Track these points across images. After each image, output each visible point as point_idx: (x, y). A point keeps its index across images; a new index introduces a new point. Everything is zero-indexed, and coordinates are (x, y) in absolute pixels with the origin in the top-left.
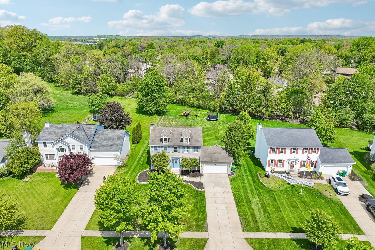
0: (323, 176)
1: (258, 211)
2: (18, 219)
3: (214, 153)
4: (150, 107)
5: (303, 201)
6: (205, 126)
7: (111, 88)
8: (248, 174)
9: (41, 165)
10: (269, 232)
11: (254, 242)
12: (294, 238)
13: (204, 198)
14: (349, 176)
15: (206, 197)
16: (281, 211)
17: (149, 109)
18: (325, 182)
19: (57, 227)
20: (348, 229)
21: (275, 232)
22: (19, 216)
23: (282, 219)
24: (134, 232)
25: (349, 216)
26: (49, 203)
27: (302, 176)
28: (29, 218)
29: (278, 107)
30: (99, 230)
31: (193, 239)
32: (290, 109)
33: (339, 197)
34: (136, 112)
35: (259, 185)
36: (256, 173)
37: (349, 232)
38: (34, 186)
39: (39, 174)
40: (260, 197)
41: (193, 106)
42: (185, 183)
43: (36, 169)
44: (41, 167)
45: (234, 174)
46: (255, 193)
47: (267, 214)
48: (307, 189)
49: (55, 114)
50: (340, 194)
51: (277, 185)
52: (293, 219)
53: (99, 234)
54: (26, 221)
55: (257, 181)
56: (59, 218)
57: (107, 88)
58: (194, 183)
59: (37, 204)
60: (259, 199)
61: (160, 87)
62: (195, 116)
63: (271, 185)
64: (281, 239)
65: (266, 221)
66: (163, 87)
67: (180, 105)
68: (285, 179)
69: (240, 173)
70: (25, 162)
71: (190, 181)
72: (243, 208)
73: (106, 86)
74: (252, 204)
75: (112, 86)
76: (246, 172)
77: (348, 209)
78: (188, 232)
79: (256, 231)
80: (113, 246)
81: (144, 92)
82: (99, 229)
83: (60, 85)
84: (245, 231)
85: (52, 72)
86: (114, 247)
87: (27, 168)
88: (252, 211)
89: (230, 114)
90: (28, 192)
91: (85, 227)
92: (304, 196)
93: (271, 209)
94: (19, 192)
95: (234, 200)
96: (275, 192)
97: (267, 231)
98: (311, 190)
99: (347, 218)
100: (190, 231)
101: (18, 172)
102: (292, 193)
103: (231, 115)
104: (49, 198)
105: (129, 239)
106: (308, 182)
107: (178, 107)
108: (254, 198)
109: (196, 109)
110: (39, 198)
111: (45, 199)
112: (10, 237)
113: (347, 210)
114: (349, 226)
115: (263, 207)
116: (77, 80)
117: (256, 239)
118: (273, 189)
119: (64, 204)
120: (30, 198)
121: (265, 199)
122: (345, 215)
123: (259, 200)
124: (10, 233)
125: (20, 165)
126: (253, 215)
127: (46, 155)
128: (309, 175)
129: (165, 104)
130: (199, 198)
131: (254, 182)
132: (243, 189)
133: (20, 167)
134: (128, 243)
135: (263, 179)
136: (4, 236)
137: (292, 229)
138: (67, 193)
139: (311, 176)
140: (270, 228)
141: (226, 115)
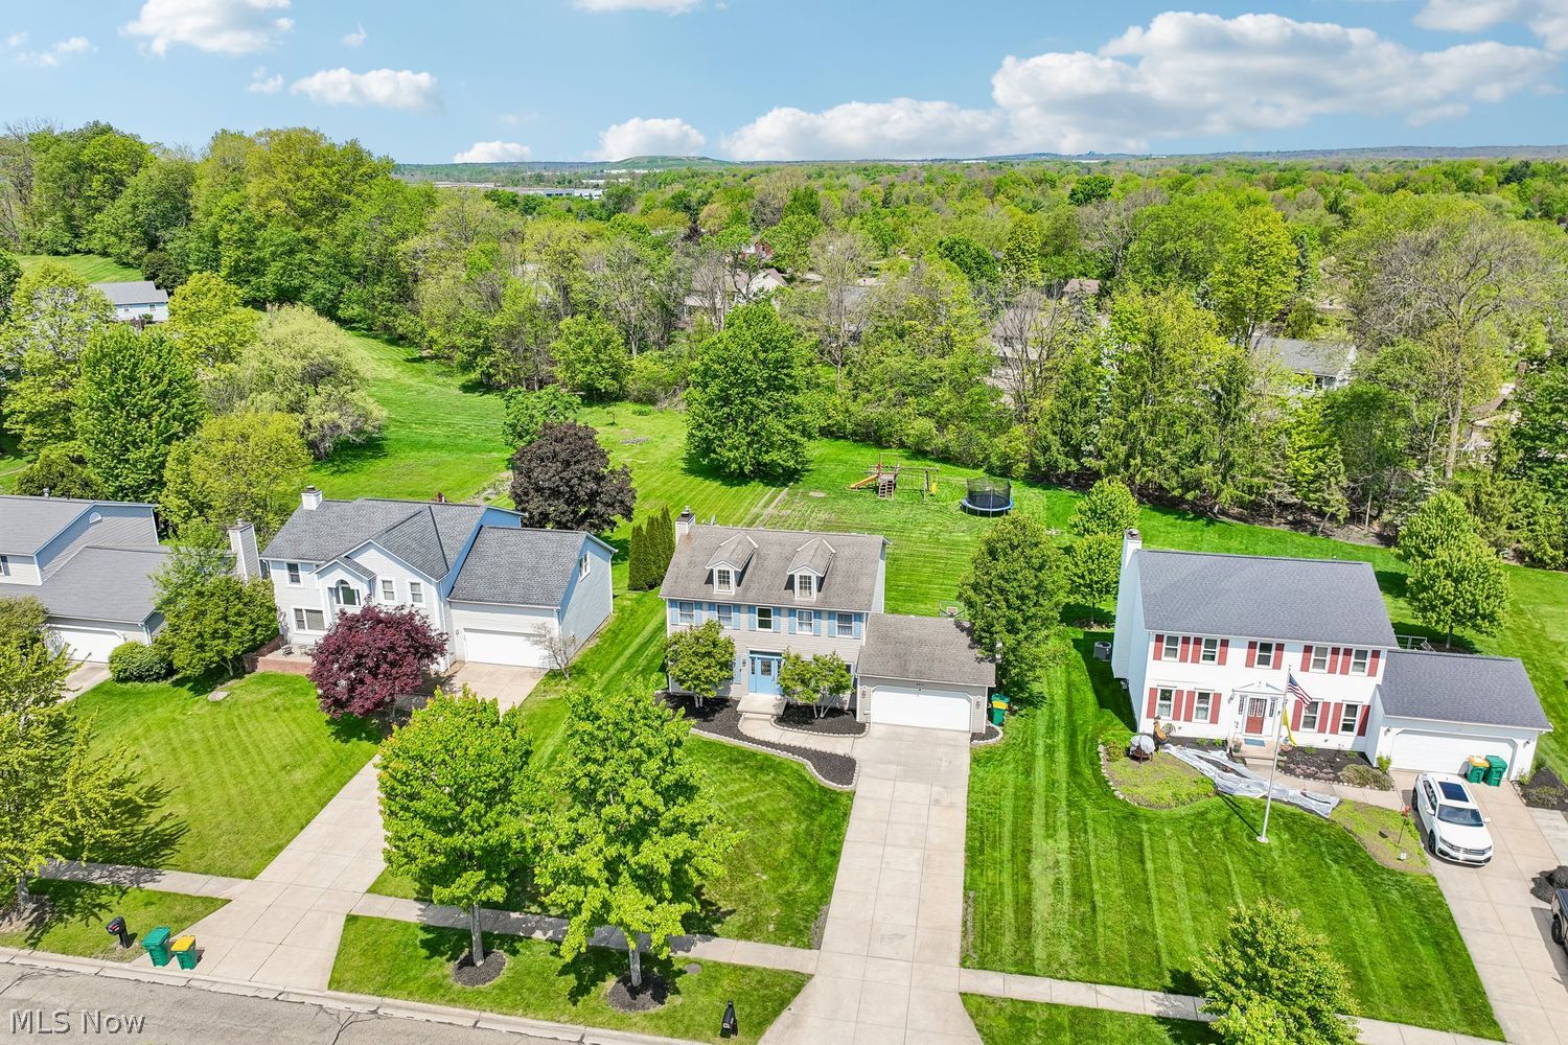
0: (1391, 774)
1: (1049, 890)
2: (158, 829)
3: (922, 642)
4: (734, 448)
5: (1263, 869)
6: (947, 535)
7: (604, 369)
8: (1060, 738)
9: (278, 648)
10: (1068, 979)
11: (991, 1010)
12: (1171, 1014)
13: (844, 820)
14: (1521, 784)
15: (855, 814)
16: (1149, 902)
17: (731, 455)
18: (1393, 801)
19: (277, 871)
20: (1428, 1007)
21: (1095, 983)
22: (164, 818)
23: (1144, 931)
24: (538, 917)
25: (1456, 954)
26: (271, 786)
27: (1292, 766)
28: (194, 831)
29: (1277, 466)
30: (416, 900)
31: (750, 969)
32: (1332, 479)
33: (1438, 868)
34: (684, 466)
35: (1090, 786)
36: (1094, 741)
37: (1430, 1018)
38: (236, 720)
39: (265, 677)
40: (1079, 837)
41: (919, 452)
42: (784, 754)
43: (256, 661)
44: (278, 655)
45: (997, 734)
46: (1062, 817)
47: (1085, 908)
48: (1295, 823)
49: (381, 464)
50: (1443, 856)
51: (1167, 794)
52: (1192, 940)
53: (410, 912)
54: (181, 840)
55: (1088, 772)
56: (289, 841)
57: (588, 368)
58: (821, 759)
59: (230, 782)
60: (1072, 843)
61: (776, 369)
62: (919, 493)
63: (1140, 790)
64: (1111, 1012)
65: (1072, 936)
66: (789, 370)
67: (868, 446)
68: (1211, 772)
69: (1025, 732)
70: (216, 631)
71: (808, 746)
72: (990, 873)
73: (587, 361)
74: (1033, 861)
75: (608, 362)
76: (1051, 729)
77: (1461, 923)
78: (742, 943)
79: (1013, 969)
80: (448, 960)
81: (714, 388)
82: (415, 896)
83: (425, 353)
84: (968, 964)
85: (399, 302)
86: (453, 965)
87: (220, 653)
88: (1023, 888)
89: (1073, 488)
90: (213, 740)
91: (370, 881)
92: (1271, 850)
93: (1108, 891)
94: (184, 737)
95: (964, 840)
96: (1148, 821)
97: (1062, 973)
98: (1314, 828)
99: (1444, 961)
100: (748, 938)
101: (189, 664)
102: (1224, 831)
103: (1072, 493)
104: (275, 766)
105: (514, 941)
106: (1313, 795)
107: (859, 454)
108: (1051, 837)
109: (930, 463)
110: (242, 764)
111: (262, 768)
112: (118, 887)
113: (1455, 927)
114: (1441, 996)
115: (1076, 878)
116: (479, 338)
117: (1005, 1000)
118: (1143, 810)
119: (322, 792)
120: (214, 762)
121: (1097, 845)
122: (1437, 944)
123: (1071, 848)
124: (122, 875)
125: (198, 641)
126: (1024, 906)
127: (296, 610)
128: (1330, 764)
129: (796, 436)
130: (823, 818)
131: (1074, 771)
132: (1016, 797)
133: (197, 646)
134: (506, 956)
135: (1115, 765)
136: (99, 881)
137: (1174, 978)
138: (342, 755)
139: (1337, 768)
140: (1080, 964)
141: (1049, 492)
